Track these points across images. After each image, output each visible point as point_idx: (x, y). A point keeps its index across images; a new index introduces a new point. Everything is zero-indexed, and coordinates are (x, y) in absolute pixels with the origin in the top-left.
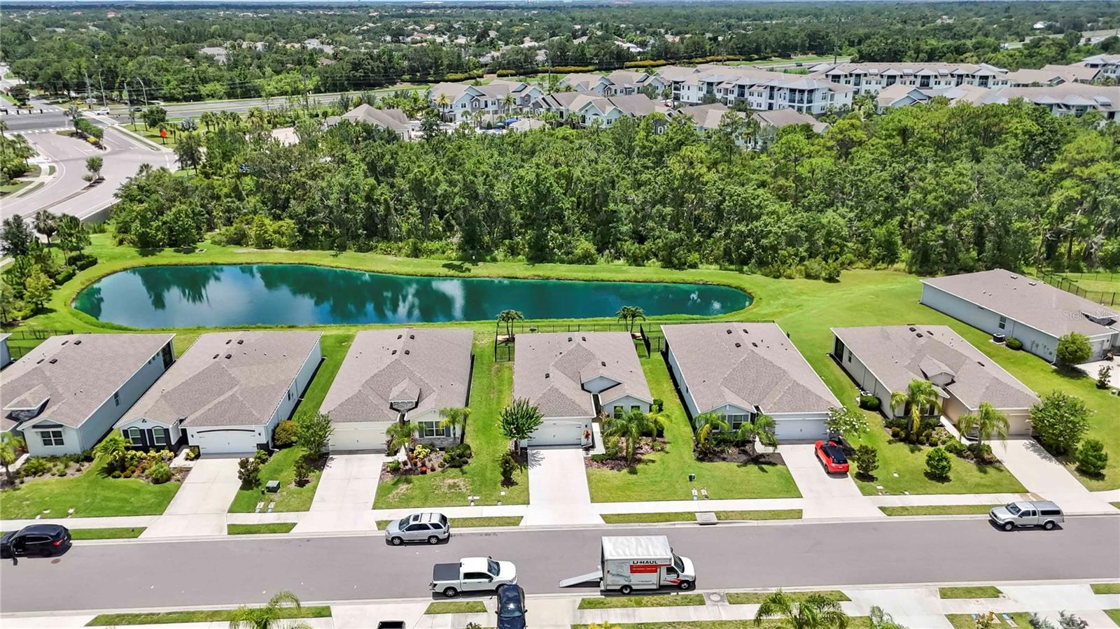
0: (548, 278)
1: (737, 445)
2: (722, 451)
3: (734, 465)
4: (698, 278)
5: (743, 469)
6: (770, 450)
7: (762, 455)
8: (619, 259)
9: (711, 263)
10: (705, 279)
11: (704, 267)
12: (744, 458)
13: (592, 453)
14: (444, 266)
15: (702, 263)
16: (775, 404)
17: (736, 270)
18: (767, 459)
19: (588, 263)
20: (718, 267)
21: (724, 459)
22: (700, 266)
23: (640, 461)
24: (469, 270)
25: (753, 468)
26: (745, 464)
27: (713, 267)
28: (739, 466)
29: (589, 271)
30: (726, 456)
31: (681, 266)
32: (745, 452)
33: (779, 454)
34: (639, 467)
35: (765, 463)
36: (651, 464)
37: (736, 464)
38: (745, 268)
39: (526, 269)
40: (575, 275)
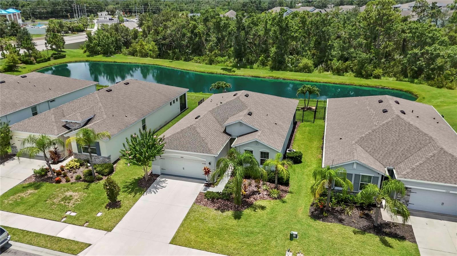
0: (278, 78)
1: (361, 207)
2: (342, 212)
3: (349, 230)
4: (378, 84)
5: (359, 237)
6: (399, 219)
7: (388, 225)
8: (328, 71)
9: (391, 77)
10: (383, 85)
11: (385, 78)
12: (364, 223)
13: (211, 189)
14: (222, 69)
15: (384, 76)
16: (413, 170)
17: (409, 82)
18: (393, 230)
19: (306, 72)
20: (395, 79)
21: (341, 221)
22: (382, 78)
23: (250, 205)
24: (234, 71)
25: (373, 239)
26: (364, 231)
27: (392, 79)
28: (355, 233)
29: (305, 76)
30: (343, 217)
31: (368, 76)
32: (368, 217)
33: (410, 226)
34: (247, 212)
35: (391, 235)
36: (259, 211)
37: (353, 229)
38: (416, 81)
39: (267, 73)
40: (295, 77)
